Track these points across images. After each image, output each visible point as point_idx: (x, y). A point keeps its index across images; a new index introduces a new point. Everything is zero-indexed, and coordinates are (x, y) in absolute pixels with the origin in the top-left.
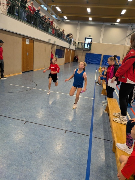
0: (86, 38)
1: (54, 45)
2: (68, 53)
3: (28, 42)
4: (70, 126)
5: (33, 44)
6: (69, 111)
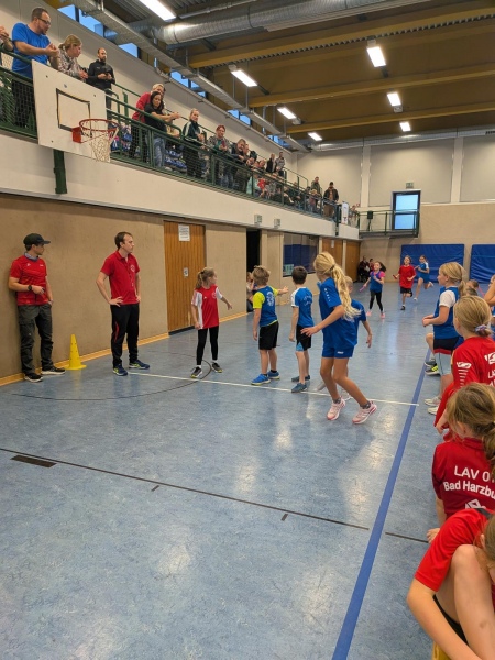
1: (277, 234)
3: (184, 236)
4: (304, 498)
5: (200, 238)
6: (309, 447)
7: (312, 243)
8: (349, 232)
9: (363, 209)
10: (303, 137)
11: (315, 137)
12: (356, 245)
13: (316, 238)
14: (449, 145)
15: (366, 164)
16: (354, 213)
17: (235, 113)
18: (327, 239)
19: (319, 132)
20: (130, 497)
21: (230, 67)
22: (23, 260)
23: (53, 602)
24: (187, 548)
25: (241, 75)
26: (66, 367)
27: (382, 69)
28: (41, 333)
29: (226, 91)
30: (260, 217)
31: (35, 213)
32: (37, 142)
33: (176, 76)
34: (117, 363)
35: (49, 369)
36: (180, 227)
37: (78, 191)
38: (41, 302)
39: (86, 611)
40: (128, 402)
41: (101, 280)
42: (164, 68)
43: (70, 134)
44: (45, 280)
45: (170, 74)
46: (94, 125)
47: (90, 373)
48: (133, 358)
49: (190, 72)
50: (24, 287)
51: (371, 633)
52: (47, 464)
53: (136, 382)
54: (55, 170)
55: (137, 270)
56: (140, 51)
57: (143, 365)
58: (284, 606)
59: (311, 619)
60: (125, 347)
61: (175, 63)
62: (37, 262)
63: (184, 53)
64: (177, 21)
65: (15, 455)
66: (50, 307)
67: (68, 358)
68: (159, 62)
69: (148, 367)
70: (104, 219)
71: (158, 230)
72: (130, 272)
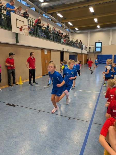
0: (96, 43)
1: (68, 52)
3: (46, 53)
4: (74, 115)
5: (50, 53)
6: (75, 103)
7: (76, 54)
8: (85, 52)
9: (88, 46)
10: (74, 29)
11: (77, 29)
12: (86, 55)
13: (77, 53)
14: (109, 31)
15: (89, 35)
16: (86, 47)
17: (58, 24)
18: (80, 54)
19: (78, 28)
20: (33, 114)
21: (57, 13)
22: (9, 59)
23: (16, 138)
24: (47, 126)
25: (59, 15)
26: (18, 83)
27: (93, 13)
28: (13, 76)
29: (56, 19)
30: (63, 48)
31: (11, 48)
32: (12, 31)
33: (44, 15)
34: (30, 83)
35: (15, 84)
36: (45, 51)
37: (21, 42)
38: (13, 68)
39: (23, 140)
40: (33, 92)
41: (27, 63)
42: (41, 13)
43: (19, 29)
44: (14, 63)
45: (42, 15)
46: (25, 27)
47: (24, 85)
48: (34, 82)
49: (47, 14)
50: (9, 65)
51: (90, 146)
52: (14, 106)
53: (34, 87)
54: (16, 38)
55: (35, 61)
56: (35, 9)
57: (36, 83)
58: (69, 140)
59: (75, 143)
60: (32, 79)
61: (44, 12)
62: (12, 59)
63: (46, 10)
64: (44, 2)
65: (7, 104)
66: (15, 70)
67: (19, 81)
68: (40, 12)
69: (37, 84)
70: (27, 49)
71: (40, 51)
72: (33, 61)
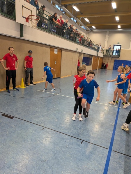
0: (114, 45)
1: (82, 54)
2: (96, 61)
5: (60, 53)
6: (89, 119)
8: (101, 55)
9: (105, 49)
10: (91, 27)
11: (94, 27)
12: (102, 58)
13: (92, 56)
15: (107, 36)
17: (72, 19)
20: (35, 131)
21: (72, 5)
25: (75, 8)
26: (20, 87)
27: (115, 9)
29: (70, 12)
30: (77, 49)
31: (13, 42)
33: (57, 6)
36: (55, 50)
40: (37, 99)
42: (54, 4)
43: (25, 19)
49: (61, 6)
52: (11, 118)
54: (20, 30)
65: (2, 114)
68: (52, 2)
71: (49, 50)
